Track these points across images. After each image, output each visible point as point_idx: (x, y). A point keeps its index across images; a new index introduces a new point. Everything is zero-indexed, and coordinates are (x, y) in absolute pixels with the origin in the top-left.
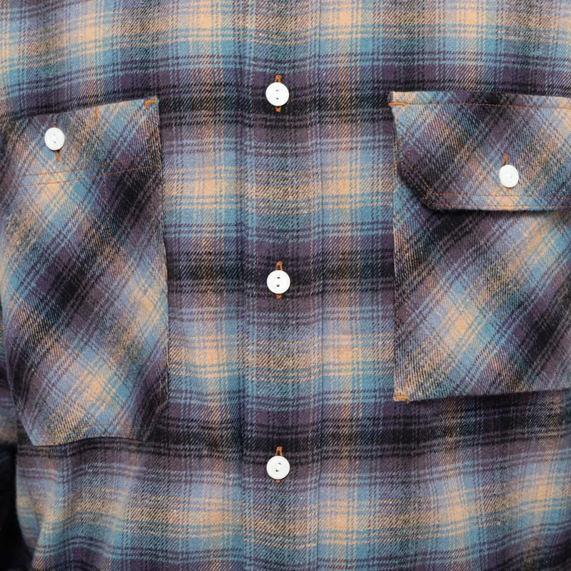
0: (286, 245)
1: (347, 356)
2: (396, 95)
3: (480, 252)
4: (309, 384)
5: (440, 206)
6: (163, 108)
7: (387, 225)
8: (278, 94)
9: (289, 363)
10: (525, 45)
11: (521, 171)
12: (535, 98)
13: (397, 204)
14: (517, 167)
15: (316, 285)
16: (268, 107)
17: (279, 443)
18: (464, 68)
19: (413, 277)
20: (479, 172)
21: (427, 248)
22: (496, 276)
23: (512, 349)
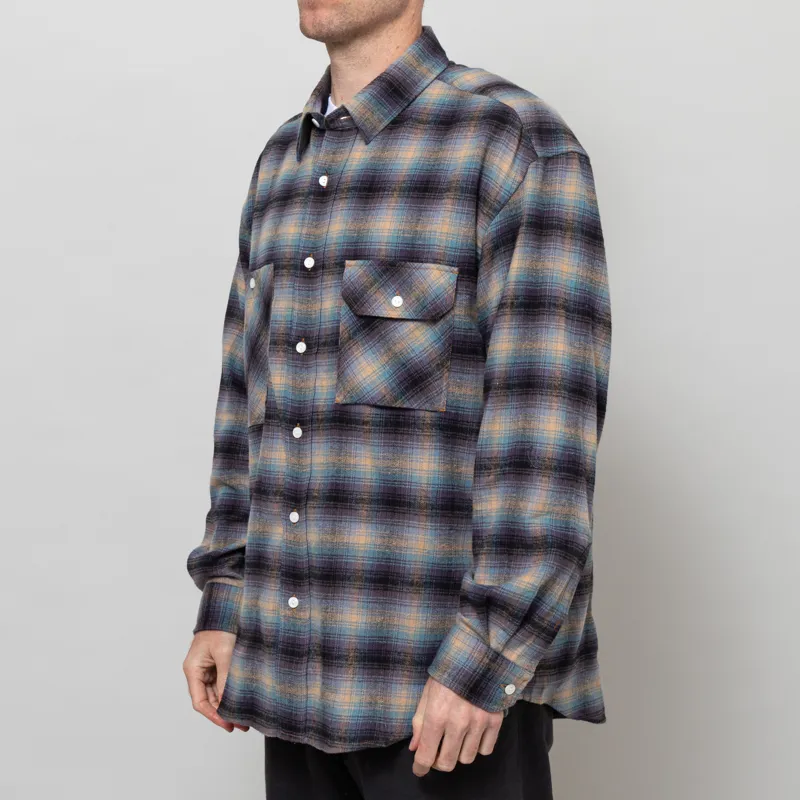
0: (305, 332)
1: (324, 383)
2: (347, 262)
3: (382, 337)
4: (309, 396)
5: (359, 313)
6: (275, 268)
7: (338, 321)
8: (309, 263)
9: (302, 385)
10: (413, 238)
11: (404, 299)
12: (416, 264)
13: (343, 312)
14: (403, 297)
15: (315, 350)
16: (304, 268)
17: (298, 421)
18: (380, 249)
19: (346, 346)
20: (381, 299)
21: (355, 333)
22: (390, 349)
23: (394, 385)
